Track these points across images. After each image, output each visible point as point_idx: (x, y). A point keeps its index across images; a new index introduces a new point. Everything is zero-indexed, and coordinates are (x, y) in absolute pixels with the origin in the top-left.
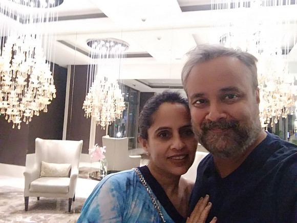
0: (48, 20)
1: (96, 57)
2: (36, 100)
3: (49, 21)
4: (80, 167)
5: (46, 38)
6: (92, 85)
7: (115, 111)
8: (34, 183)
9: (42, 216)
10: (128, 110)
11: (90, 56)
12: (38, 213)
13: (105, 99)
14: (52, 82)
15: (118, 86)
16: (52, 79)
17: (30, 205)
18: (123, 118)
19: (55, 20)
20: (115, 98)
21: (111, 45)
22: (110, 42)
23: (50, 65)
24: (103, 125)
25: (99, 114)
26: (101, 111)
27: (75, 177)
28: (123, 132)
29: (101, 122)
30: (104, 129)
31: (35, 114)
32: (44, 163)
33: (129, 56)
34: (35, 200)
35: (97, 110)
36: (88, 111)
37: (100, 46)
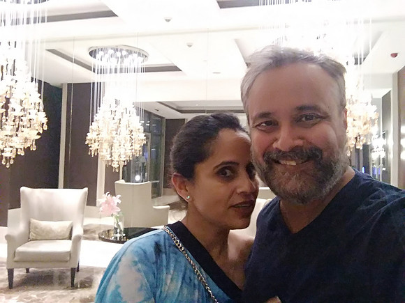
0: (32, 20)
1: (102, 71)
2: (19, 133)
3: (35, 22)
4: (85, 224)
5: (30, 46)
6: (98, 111)
7: (132, 146)
8: (21, 249)
9: (33, 294)
10: (149, 144)
11: (94, 71)
12: (27, 290)
13: (117, 130)
14: (42, 108)
15: (135, 111)
16: (42, 103)
17: (16, 279)
18: (143, 155)
19: (43, 21)
20: (131, 128)
21: (123, 55)
22: (121, 50)
23: (37, 84)
24: (115, 165)
25: (109, 150)
26: (111, 147)
27: (79, 238)
28: (144, 175)
29: (112, 161)
30: (117, 171)
31: (19, 153)
32: (33, 221)
33: (149, 70)
34: (23, 272)
35: (106, 146)
36: (94, 147)
37: (107, 56)
